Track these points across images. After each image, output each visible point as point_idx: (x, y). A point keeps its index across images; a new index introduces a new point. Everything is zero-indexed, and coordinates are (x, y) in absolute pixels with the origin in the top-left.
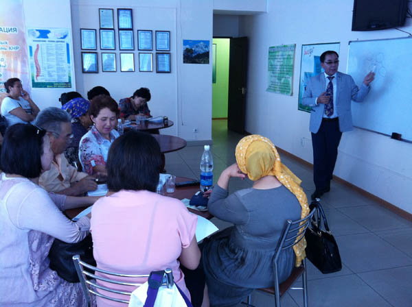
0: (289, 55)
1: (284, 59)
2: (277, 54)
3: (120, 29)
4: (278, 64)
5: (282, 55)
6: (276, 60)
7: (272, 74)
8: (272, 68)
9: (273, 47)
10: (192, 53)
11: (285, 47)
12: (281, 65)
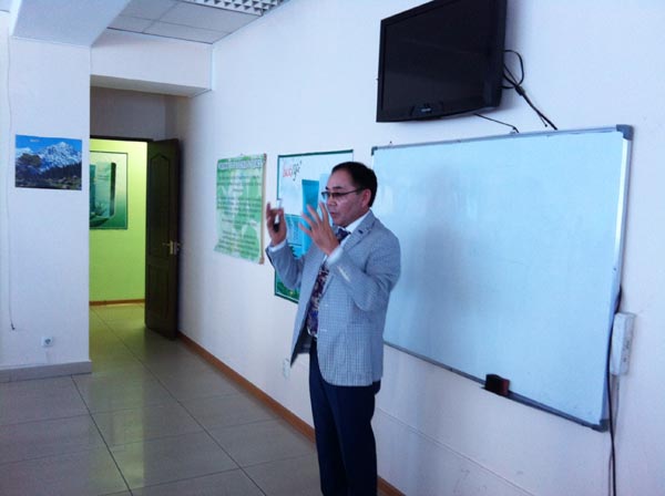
0: (254, 177)
1: (244, 184)
2: (232, 174)
4: (235, 195)
5: (242, 178)
6: (231, 188)
7: (224, 216)
8: (224, 203)
9: (223, 161)
10: (39, 165)
11: (246, 159)
12: (240, 199)
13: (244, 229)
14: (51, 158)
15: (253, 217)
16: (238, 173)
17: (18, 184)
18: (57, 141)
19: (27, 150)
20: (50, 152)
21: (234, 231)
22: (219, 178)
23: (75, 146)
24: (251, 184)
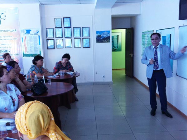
1: (148, 38)
2: (145, 36)
3: (65, 28)
6: (145, 39)
8: (143, 43)
9: (143, 32)
10: (101, 37)
17: (97, 42)
20: (103, 34)
22: (142, 37)
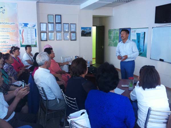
3: (56, 23)
6: (112, 34)
7: (110, 40)
8: (110, 37)
9: (110, 30)
10: (85, 32)
11: (115, 29)
12: (114, 36)
13: (115, 42)
14: (86, 31)
15: (117, 39)
16: (113, 32)
17: (82, 36)
18: (87, 28)
19: (83, 30)
20: (86, 30)
21: (112, 42)
22: (109, 33)
23: (90, 28)
24: (116, 34)
